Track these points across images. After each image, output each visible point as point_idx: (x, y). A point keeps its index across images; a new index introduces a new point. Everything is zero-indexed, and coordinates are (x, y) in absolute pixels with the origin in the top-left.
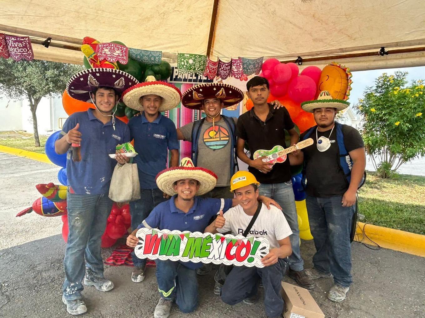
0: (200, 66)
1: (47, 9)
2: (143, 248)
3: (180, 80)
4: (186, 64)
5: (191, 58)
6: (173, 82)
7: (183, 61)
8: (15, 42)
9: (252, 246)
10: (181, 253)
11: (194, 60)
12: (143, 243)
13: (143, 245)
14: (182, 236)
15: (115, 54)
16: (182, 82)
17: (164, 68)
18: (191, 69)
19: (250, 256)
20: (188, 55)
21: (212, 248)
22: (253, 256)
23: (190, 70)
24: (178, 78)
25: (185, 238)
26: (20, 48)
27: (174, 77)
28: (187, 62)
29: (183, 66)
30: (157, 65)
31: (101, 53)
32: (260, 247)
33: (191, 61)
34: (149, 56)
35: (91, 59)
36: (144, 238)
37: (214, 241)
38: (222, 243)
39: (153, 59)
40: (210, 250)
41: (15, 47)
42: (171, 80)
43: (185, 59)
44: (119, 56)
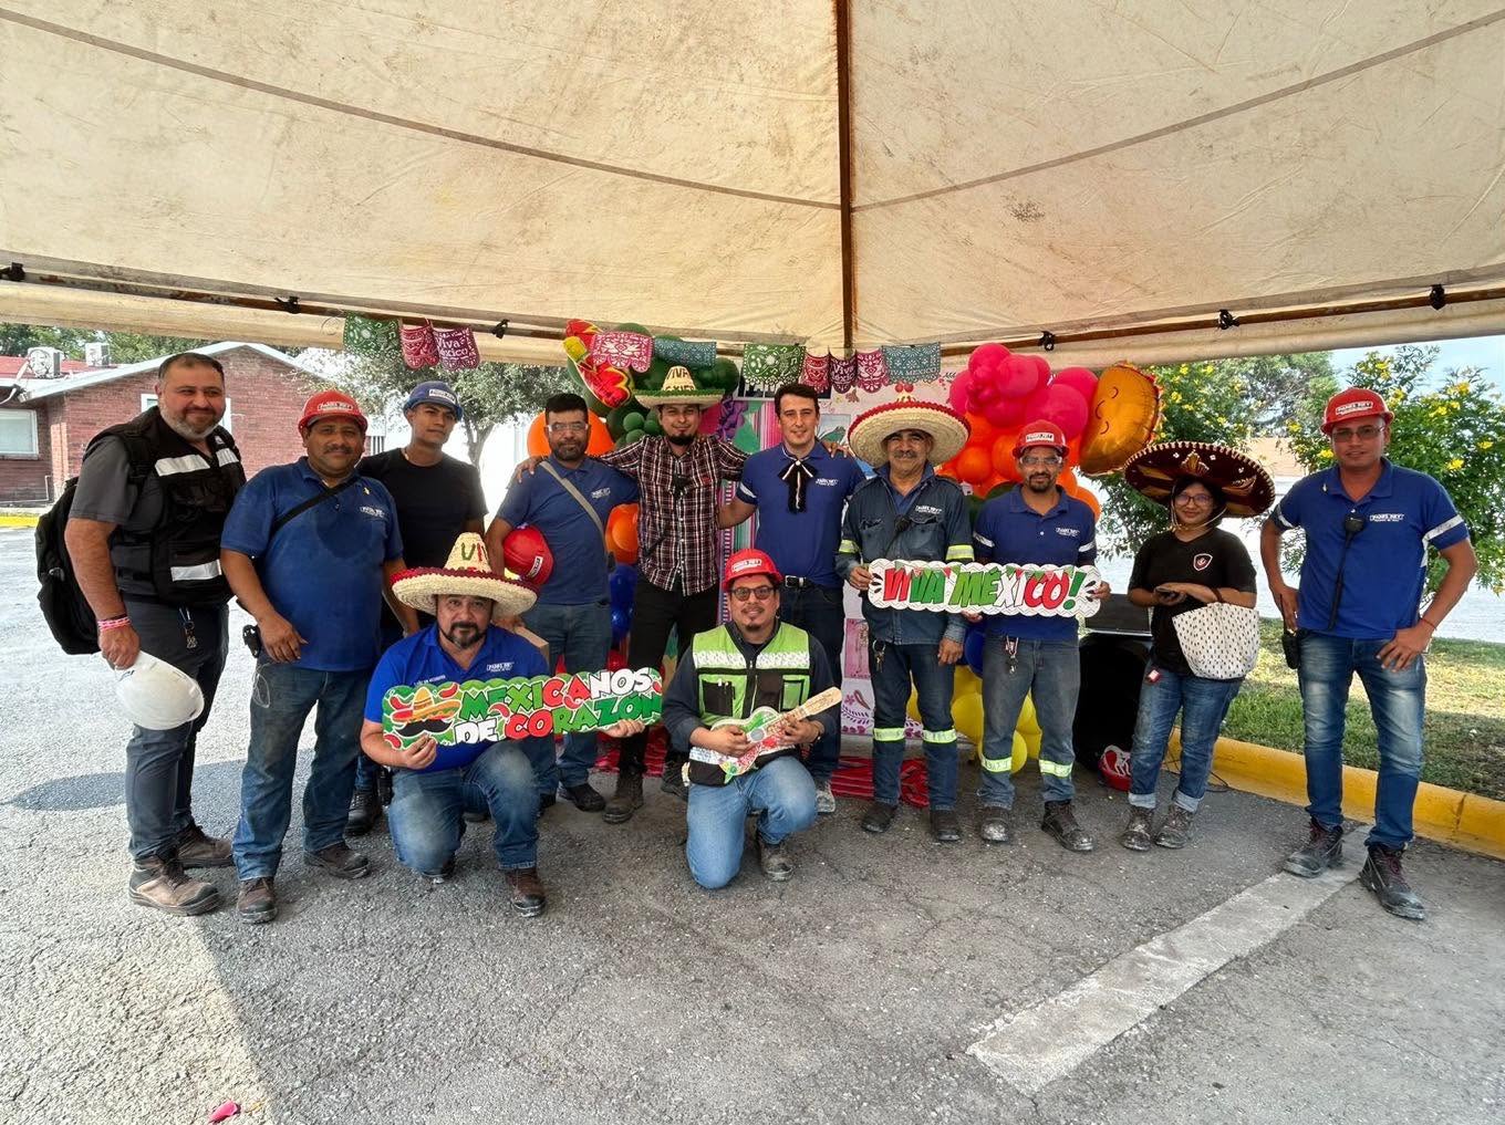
0: (790, 367)
1: (500, 272)
2: (883, 591)
3: (760, 394)
4: (760, 366)
5: (771, 353)
6: (744, 398)
7: (755, 360)
8: (446, 340)
9: (1071, 580)
10: (947, 599)
11: (778, 358)
12: (883, 583)
13: (882, 586)
14: (948, 571)
15: (625, 352)
16: (764, 399)
17: (722, 373)
18: (770, 375)
19: (1068, 598)
20: (765, 348)
21: (1000, 590)
22: (1073, 598)
23: (768, 376)
24: (755, 390)
25: (952, 574)
26: (455, 349)
27: (747, 388)
28: (763, 363)
29: (754, 370)
30: (709, 368)
31: (600, 350)
32: (1086, 582)
33: (770, 360)
34: (690, 351)
35: (581, 364)
36: (883, 576)
37: (1004, 577)
38: (1018, 579)
39: (698, 356)
40: (998, 593)
41: (448, 349)
42: (741, 394)
43: (757, 355)
44: (633, 356)
